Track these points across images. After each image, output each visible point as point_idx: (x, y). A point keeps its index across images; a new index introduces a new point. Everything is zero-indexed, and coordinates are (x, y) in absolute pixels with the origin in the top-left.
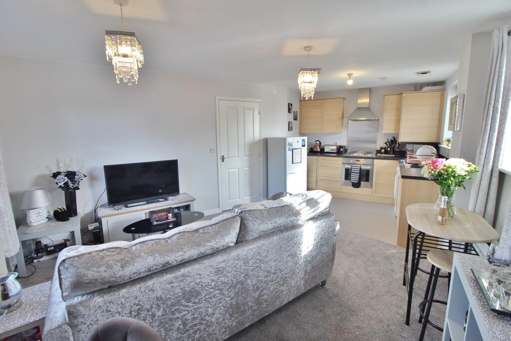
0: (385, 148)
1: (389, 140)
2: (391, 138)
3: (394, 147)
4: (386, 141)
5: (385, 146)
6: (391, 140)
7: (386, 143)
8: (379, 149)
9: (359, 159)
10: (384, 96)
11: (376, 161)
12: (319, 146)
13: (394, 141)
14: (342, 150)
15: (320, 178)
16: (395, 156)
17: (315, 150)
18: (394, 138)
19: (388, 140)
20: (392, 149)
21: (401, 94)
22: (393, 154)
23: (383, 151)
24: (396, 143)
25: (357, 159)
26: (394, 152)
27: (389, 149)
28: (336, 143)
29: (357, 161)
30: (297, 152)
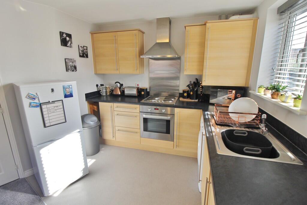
0: (188, 91)
1: (192, 83)
2: (193, 80)
3: (197, 91)
4: (188, 83)
5: (187, 89)
6: (194, 82)
7: (188, 86)
8: (182, 92)
9: (158, 107)
10: (185, 27)
11: (177, 110)
12: (120, 88)
13: (197, 83)
14: (143, 93)
15: (117, 128)
16: (199, 101)
17: (115, 93)
18: (197, 79)
19: (190, 82)
20: (195, 92)
21: (205, 24)
22: (196, 99)
23: (185, 94)
24: (199, 86)
25: (155, 107)
26: (197, 96)
27: (192, 93)
28: (138, 85)
29: (155, 109)
30: (53, 107)
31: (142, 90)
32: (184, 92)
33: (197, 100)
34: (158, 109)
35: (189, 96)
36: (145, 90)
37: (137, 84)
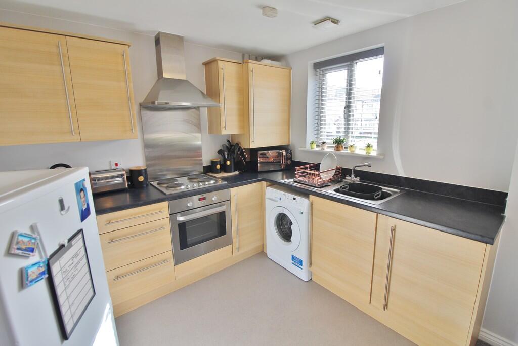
0: (221, 161)
5: (219, 157)
7: (220, 152)
8: (210, 164)
9: (205, 195)
14: (141, 179)
18: (229, 141)
23: (218, 167)
26: (236, 166)
27: (229, 163)
28: (117, 165)
29: (200, 200)
30: (71, 262)
31: (138, 172)
32: (214, 163)
33: (237, 173)
34: (204, 198)
35: (224, 168)
36: (143, 171)
37: (113, 163)
